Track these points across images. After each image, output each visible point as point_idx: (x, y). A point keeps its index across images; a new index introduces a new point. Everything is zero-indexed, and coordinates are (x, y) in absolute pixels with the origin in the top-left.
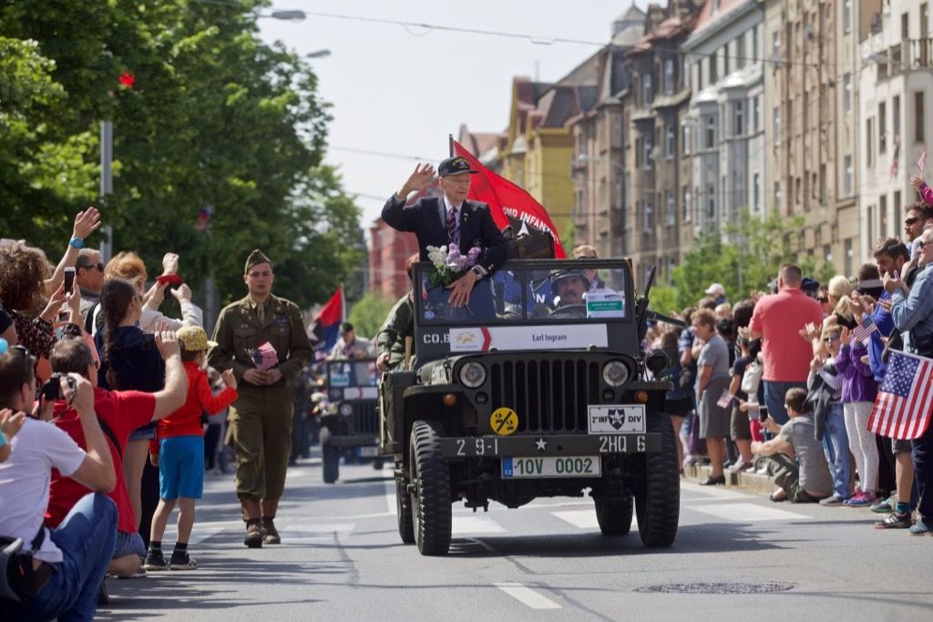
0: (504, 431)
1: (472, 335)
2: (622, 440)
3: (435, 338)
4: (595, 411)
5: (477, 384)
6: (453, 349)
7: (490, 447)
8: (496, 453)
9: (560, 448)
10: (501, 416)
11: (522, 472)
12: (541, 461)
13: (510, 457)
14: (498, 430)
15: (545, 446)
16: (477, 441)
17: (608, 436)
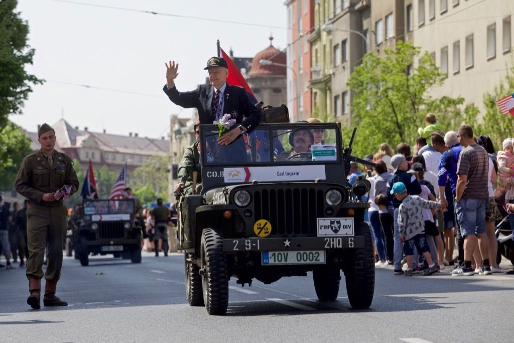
0: (262, 235)
1: (238, 172)
2: (339, 240)
3: (215, 174)
4: (322, 222)
5: (245, 204)
6: (226, 181)
7: (254, 245)
8: (258, 248)
9: (299, 246)
10: (260, 225)
11: (275, 261)
12: (287, 254)
13: (267, 251)
14: (259, 234)
15: (290, 244)
16: (246, 241)
17: (330, 237)
